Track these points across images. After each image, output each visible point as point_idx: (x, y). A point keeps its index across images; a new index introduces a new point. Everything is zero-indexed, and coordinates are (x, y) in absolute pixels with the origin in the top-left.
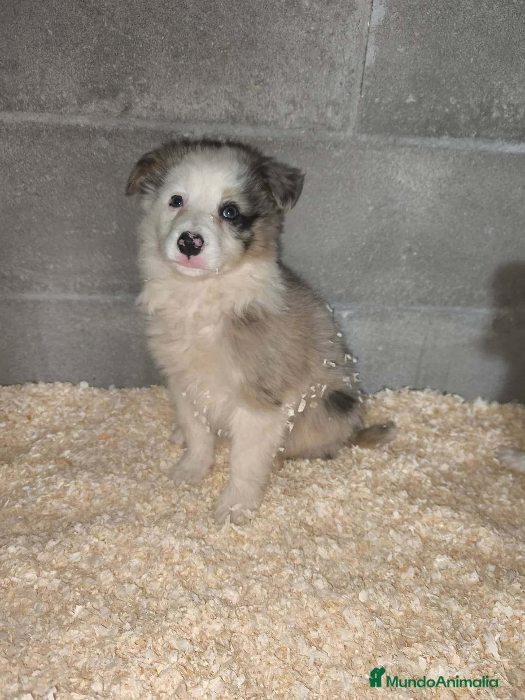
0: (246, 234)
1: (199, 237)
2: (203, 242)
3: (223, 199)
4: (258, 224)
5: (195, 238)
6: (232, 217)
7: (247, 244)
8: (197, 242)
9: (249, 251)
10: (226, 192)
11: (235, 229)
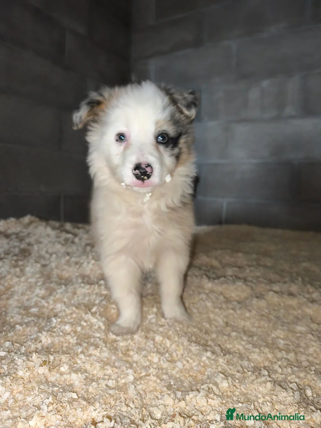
0: (176, 150)
1: (149, 165)
2: (152, 168)
3: (156, 129)
4: (182, 141)
5: (146, 167)
6: (164, 142)
7: (178, 157)
8: (148, 170)
9: (180, 162)
10: (157, 123)
11: (168, 149)
